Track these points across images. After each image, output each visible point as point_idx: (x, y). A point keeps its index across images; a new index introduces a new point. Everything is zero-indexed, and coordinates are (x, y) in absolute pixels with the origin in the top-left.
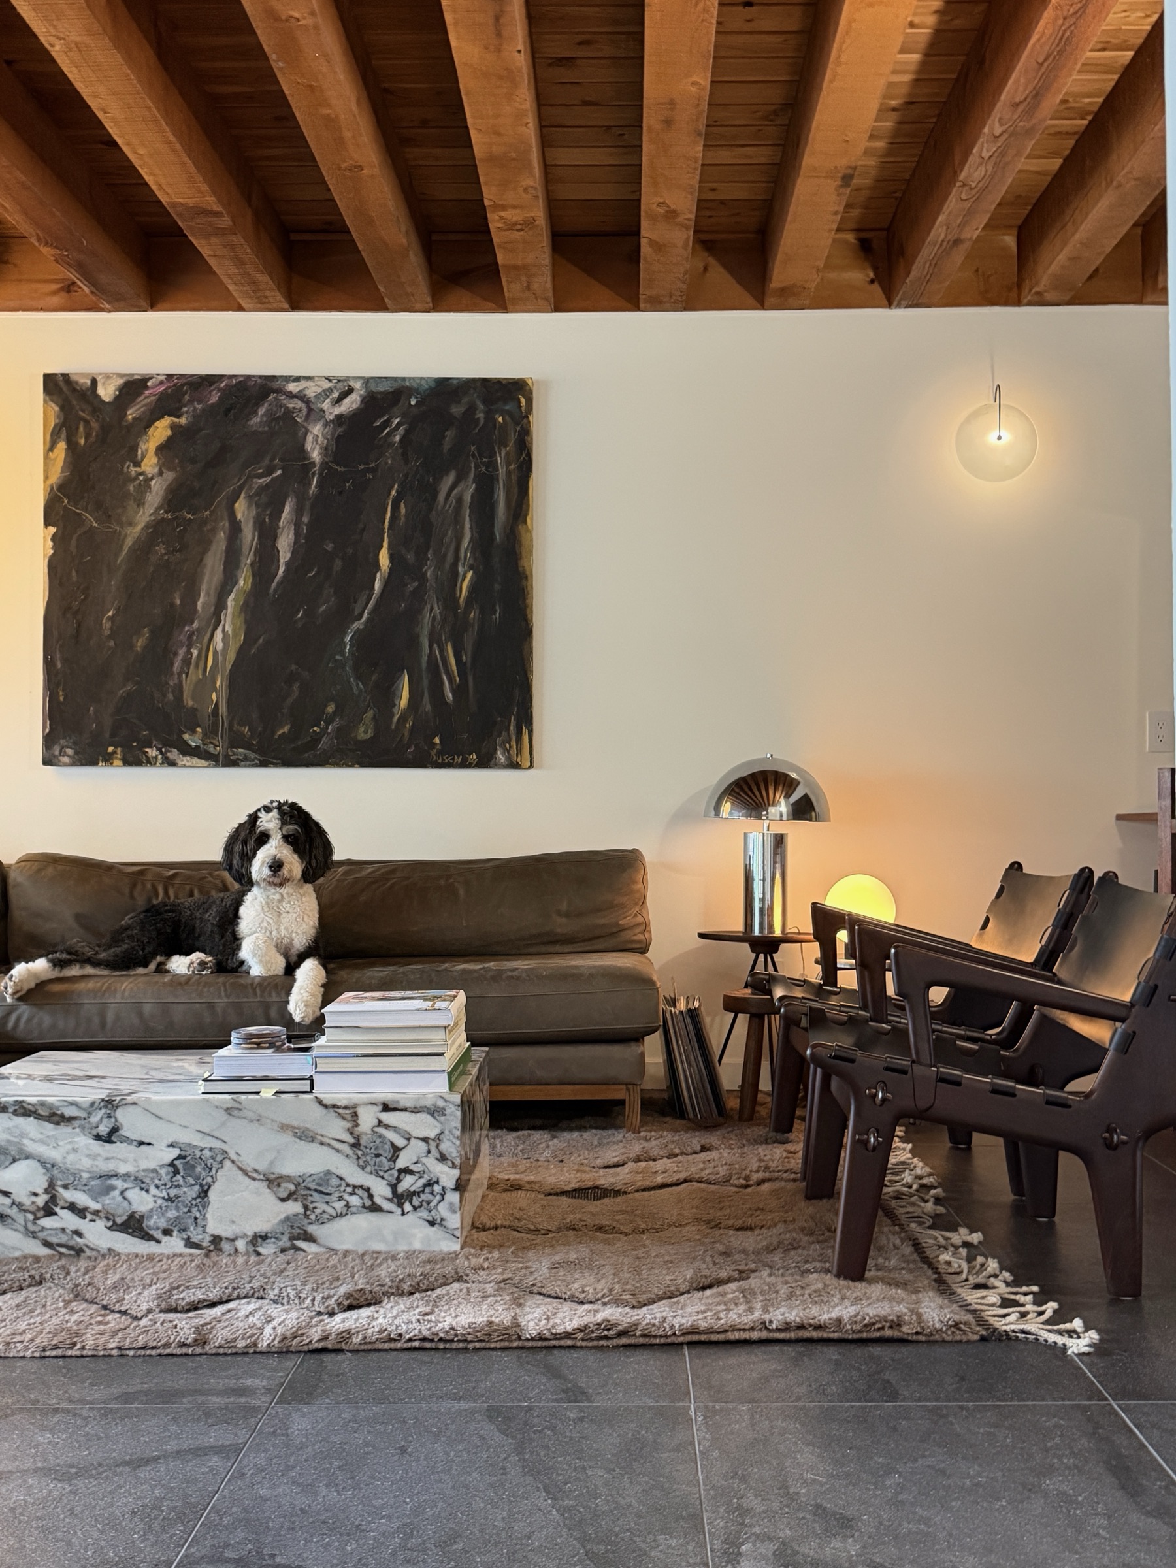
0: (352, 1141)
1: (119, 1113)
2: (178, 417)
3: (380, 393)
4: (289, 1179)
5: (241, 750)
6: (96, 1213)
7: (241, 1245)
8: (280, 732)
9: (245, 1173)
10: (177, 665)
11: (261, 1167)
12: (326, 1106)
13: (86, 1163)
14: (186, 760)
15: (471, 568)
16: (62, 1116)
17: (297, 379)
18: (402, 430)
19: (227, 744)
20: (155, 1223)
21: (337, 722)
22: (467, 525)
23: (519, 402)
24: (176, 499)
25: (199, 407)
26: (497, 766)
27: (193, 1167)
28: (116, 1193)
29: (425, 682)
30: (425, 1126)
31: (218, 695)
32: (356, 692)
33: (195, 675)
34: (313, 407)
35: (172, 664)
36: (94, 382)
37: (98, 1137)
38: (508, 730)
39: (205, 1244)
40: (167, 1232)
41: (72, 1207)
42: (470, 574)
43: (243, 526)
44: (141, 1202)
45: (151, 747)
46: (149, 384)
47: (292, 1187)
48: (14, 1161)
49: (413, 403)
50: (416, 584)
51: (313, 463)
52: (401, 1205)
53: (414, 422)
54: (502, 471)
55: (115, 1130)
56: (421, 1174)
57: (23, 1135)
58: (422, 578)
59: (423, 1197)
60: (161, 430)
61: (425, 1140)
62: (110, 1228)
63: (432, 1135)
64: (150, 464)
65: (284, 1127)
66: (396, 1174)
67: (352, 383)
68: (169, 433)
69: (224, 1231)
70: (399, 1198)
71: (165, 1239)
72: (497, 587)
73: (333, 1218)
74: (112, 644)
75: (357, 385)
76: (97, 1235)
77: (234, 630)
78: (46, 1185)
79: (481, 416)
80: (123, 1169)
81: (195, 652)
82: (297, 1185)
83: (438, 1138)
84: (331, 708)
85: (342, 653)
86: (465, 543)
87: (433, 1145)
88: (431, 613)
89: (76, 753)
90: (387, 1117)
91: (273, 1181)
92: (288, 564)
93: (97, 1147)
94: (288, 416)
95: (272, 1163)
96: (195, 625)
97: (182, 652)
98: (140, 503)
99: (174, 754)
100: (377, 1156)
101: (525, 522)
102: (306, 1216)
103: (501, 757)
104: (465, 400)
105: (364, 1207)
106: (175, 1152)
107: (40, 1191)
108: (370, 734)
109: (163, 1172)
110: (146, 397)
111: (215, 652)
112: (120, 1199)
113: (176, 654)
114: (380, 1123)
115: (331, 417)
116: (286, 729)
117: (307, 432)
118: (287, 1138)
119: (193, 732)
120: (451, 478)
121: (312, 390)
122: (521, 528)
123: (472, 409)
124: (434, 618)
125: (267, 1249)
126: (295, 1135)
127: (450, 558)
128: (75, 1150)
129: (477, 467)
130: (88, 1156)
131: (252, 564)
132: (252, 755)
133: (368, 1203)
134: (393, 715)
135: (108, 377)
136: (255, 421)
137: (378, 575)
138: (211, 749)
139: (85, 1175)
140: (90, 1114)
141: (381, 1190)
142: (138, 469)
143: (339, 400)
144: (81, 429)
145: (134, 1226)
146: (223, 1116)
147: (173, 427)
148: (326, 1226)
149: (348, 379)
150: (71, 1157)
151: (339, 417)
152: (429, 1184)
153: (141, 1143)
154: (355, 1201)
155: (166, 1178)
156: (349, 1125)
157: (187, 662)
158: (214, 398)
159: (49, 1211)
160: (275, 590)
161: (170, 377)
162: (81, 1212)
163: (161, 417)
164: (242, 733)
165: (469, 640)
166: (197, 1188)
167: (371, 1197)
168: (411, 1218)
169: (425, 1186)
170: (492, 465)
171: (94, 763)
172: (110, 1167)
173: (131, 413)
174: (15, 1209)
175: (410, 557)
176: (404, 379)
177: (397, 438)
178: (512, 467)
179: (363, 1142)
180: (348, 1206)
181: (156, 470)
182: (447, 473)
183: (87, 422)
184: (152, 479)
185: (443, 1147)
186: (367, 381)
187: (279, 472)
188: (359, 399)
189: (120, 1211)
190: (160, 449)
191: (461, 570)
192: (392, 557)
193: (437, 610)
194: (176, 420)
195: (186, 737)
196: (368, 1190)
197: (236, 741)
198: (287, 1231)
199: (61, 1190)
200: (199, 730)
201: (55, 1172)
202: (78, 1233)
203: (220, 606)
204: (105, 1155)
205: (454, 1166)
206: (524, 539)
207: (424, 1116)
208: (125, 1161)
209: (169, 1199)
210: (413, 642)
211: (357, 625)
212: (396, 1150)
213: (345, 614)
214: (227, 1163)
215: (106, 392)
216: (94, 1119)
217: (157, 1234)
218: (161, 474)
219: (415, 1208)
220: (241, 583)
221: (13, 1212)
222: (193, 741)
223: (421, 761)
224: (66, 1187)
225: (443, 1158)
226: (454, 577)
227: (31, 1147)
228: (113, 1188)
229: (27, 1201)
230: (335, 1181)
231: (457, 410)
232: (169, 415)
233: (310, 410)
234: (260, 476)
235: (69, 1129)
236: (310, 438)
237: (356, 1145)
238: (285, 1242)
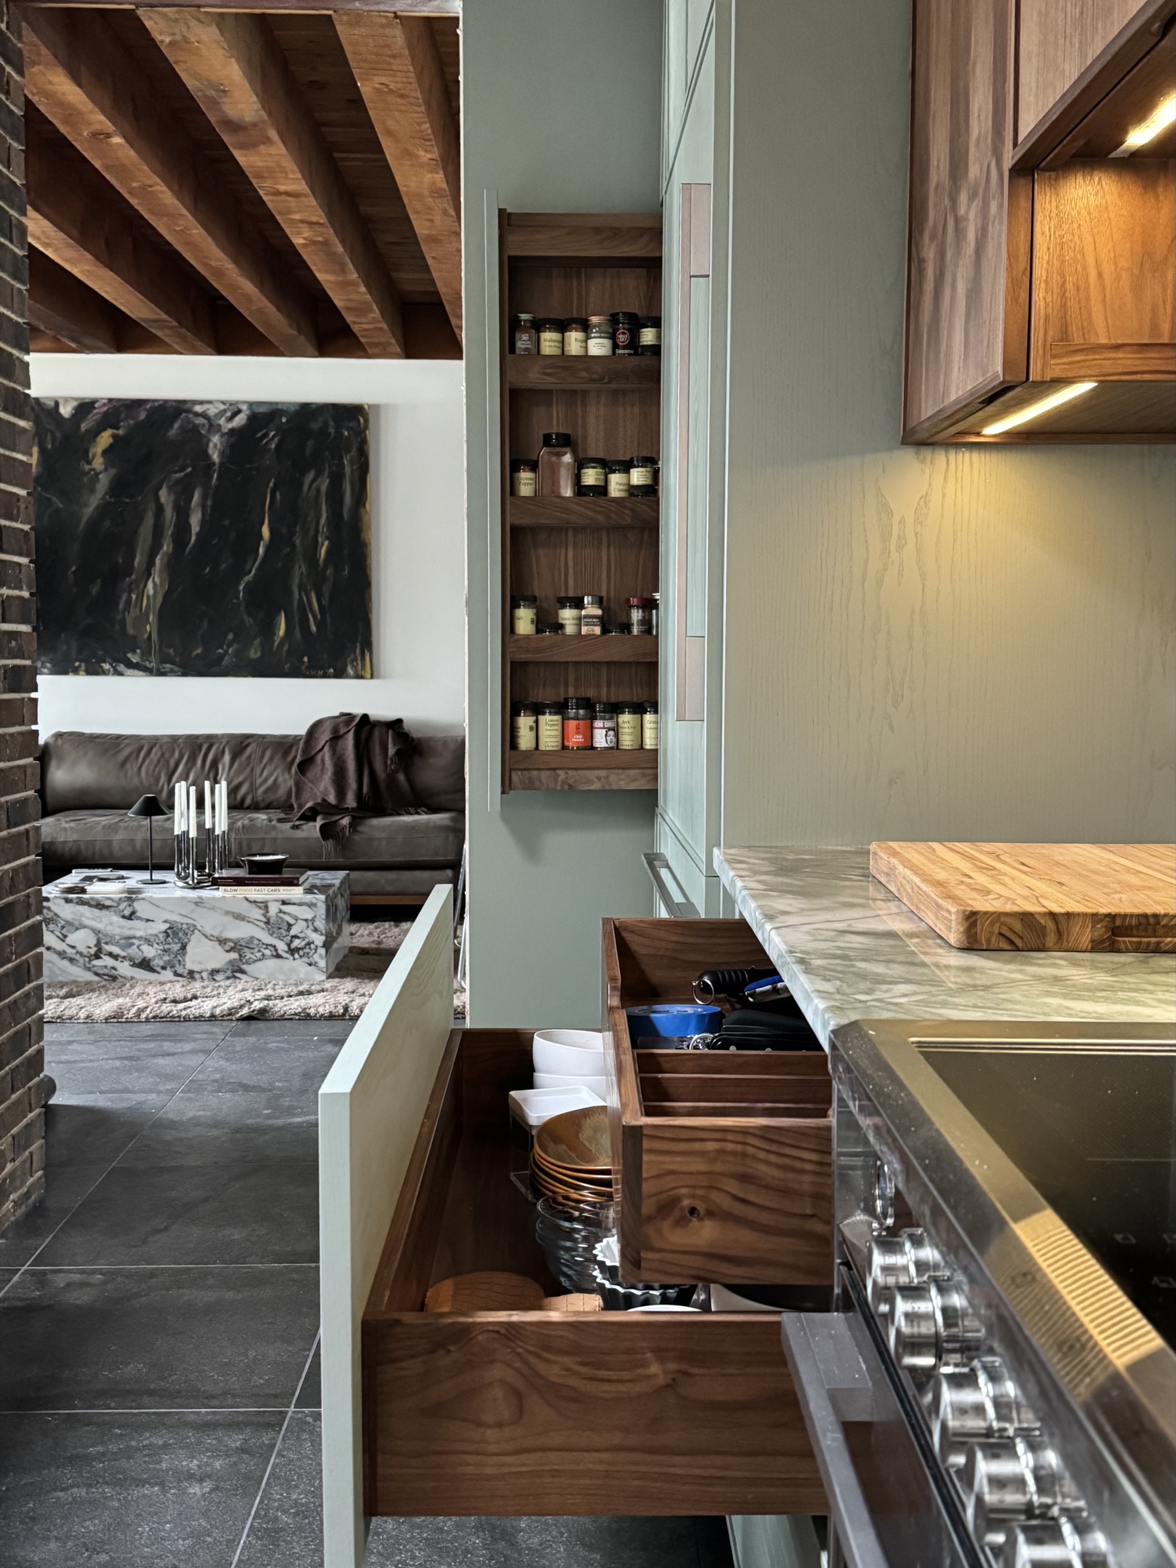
0: (265, 920)
1: (136, 904)
2: (118, 429)
3: (260, 413)
4: (230, 940)
5: (168, 665)
6: (124, 957)
7: (205, 975)
8: (195, 653)
9: (206, 936)
10: (121, 606)
11: (216, 933)
12: (250, 902)
13: (117, 931)
14: (130, 671)
15: (327, 538)
16: (103, 905)
17: (201, 403)
18: (276, 439)
19: (158, 660)
20: (157, 963)
21: (235, 646)
22: (324, 508)
23: (359, 421)
24: (117, 488)
25: (132, 422)
26: (348, 677)
27: (178, 934)
28: (135, 947)
29: (297, 619)
30: (307, 913)
31: (151, 627)
32: (247, 624)
33: (134, 612)
34: (214, 423)
35: (117, 605)
36: (57, 404)
37: (124, 917)
38: (355, 652)
39: (185, 974)
40: (164, 968)
41: (110, 954)
42: (326, 543)
43: (165, 507)
44: (149, 952)
45: (105, 662)
46: (96, 405)
47: (232, 945)
48: (77, 929)
49: (284, 420)
50: (288, 550)
51: (214, 464)
52: (292, 955)
53: (283, 433)
54: (348, 469)
55: (133, 913)
56: (304, 939)
57: (82, 915)
58: (293, 546)
59: (305, 951)
60: (105, 439)
61: (306, 920)
62: (132, 966)
63: (310, 918)
64: (98, 463)
65: (227, 913)
66: (289, 938)
67: (240, 406)
68: (111, 440)
69: (195, 968)
70: (292, 951)
71: (163, 972)
72: (345, 552)
73: (255, 961)
74: (75, 590)
75: (244, 407)
76: (124, 969)
77: (161, 582)
78: (95, 942)
79: (332, 431)
80: (138, 934)
81: (134, 596)
82: (235, 944)
83: (313, 920)
84: (231, 636)
85: (238, 598)
86: (323, 520)
87: (310, 923)
88: (299, 571)
89: (53, 666)
90: (285, 908)
91: (222, 942)
92: (198, 535)
93: (124, 922)
94: (195, 429)
95: (221, 932)
96: (133, 577)
97: (124, 596)
98: (92, 491)
99: (121, 667)
100: (279, 928)
101: (364, 506)
102: (241, 960)
103: (350, 671)
104: (321, 419)
105: (272, 955)
106: (167, 925)
107: (92, 945)
108: (259, 654)
109: (161, 936)
110: (94, 415)
111: (148, 597)
112: (137, 950)
113: (120, 598)
114: (281, 911)
115: (226, 430)
116: (199, 651)
117: (209, 440)
118: (229, 918)
119: (134, 652)
120: (310, 476)
121: (212, 411)
122: (362, 511)
123: (326, 425)
124: (302, 573)
125: (219, 977)
126: (234, 917)
127: (312, 532)
128: (111, 924)
129: (330, 467)
130: (119, 927)
131: (173, 534)
132: (176, 669)
133: (275, 953)
134: (274, 641)
135: (66, 400)
136: (172, 432)
137: (262, 543)
138: (147, 664)
139: (117, 937)
140: (119, 904)
141: (282, 946)
142: (90, 467)
143: (231, 418)
144: (49, 437)
145: (145, 964)
146: (193, 906)
147: (114, 436)
148: (252, 966)
149: (237, 402)
150: (109, 928)
151: (232, 431)
152: (309, 944)
153: (148, 920)
154: (267, 952)
155: (162, 939)
156: (263, 912)
157: (128, 603)
158: (143, 416)
159: (97, 956)
160: (189, 553)
161: (110, 400)
162: (115, 957)
163: (105, 430)
164: (170, 654)
165: (327, 589)
166: (180, 945)
167: (276, 950)
168: (299, 962)
169: (306, 945)
170: (341, 465)
171: (65, 673)
172: (131, 933)
173: (84, 426)
174: (78, 955)
175: (284, 530)
176: (277, 403)
177: (273, 446)
178: (355, 467)
179: (271, 921)
180: (263, 955)
181: (102, 467)
182: (309, 471)
183: (52, 432)
184: (100, 473)
185: (316, 924)
186: (251, 404)
187: (189, 470)
188: (245, 417)
189: (137, 956)
190: (105, 453)
191: (320, 540)
192: (271, 530)
193: (304, 569)
194: (115, 431)
195: (130, 655)
196: (274, 947)
197: (164, 659)
198: (230, 968)
199: (104, 945)
200: (138, 651)
201: (101, 935)
202: (114, 968)
203: (150, 564)
204: (128, 926)
205: (322, 934)
206: (365, 519)
207: (305, 908)
208: (139, 930)
209: (165, 950)
210: (288, 591)
211: (248, 578)
212: (290, 926)
213: (238, 571)
214: (196, 931)
215: (66, 411)
216: (122, 907)
217: (158, 969)
218: (106, 470)
219: (301, 957)
220: (165, 548)
221: (77, 957)
222: (135, 659)
223: (295, 672)
224: (106, 943)
225: (316, 930)
226: (315, 545)
227: (86, 922)
228: (133, 944)
229: (85, 951)
230: (256, 942)
231: (315, 426)
232: (111, 428)
233: (211, 425)
234: (176, 472)
235: (108, 913)
236: (211, 445)
237: (267, 923)
238: (229, 973)
